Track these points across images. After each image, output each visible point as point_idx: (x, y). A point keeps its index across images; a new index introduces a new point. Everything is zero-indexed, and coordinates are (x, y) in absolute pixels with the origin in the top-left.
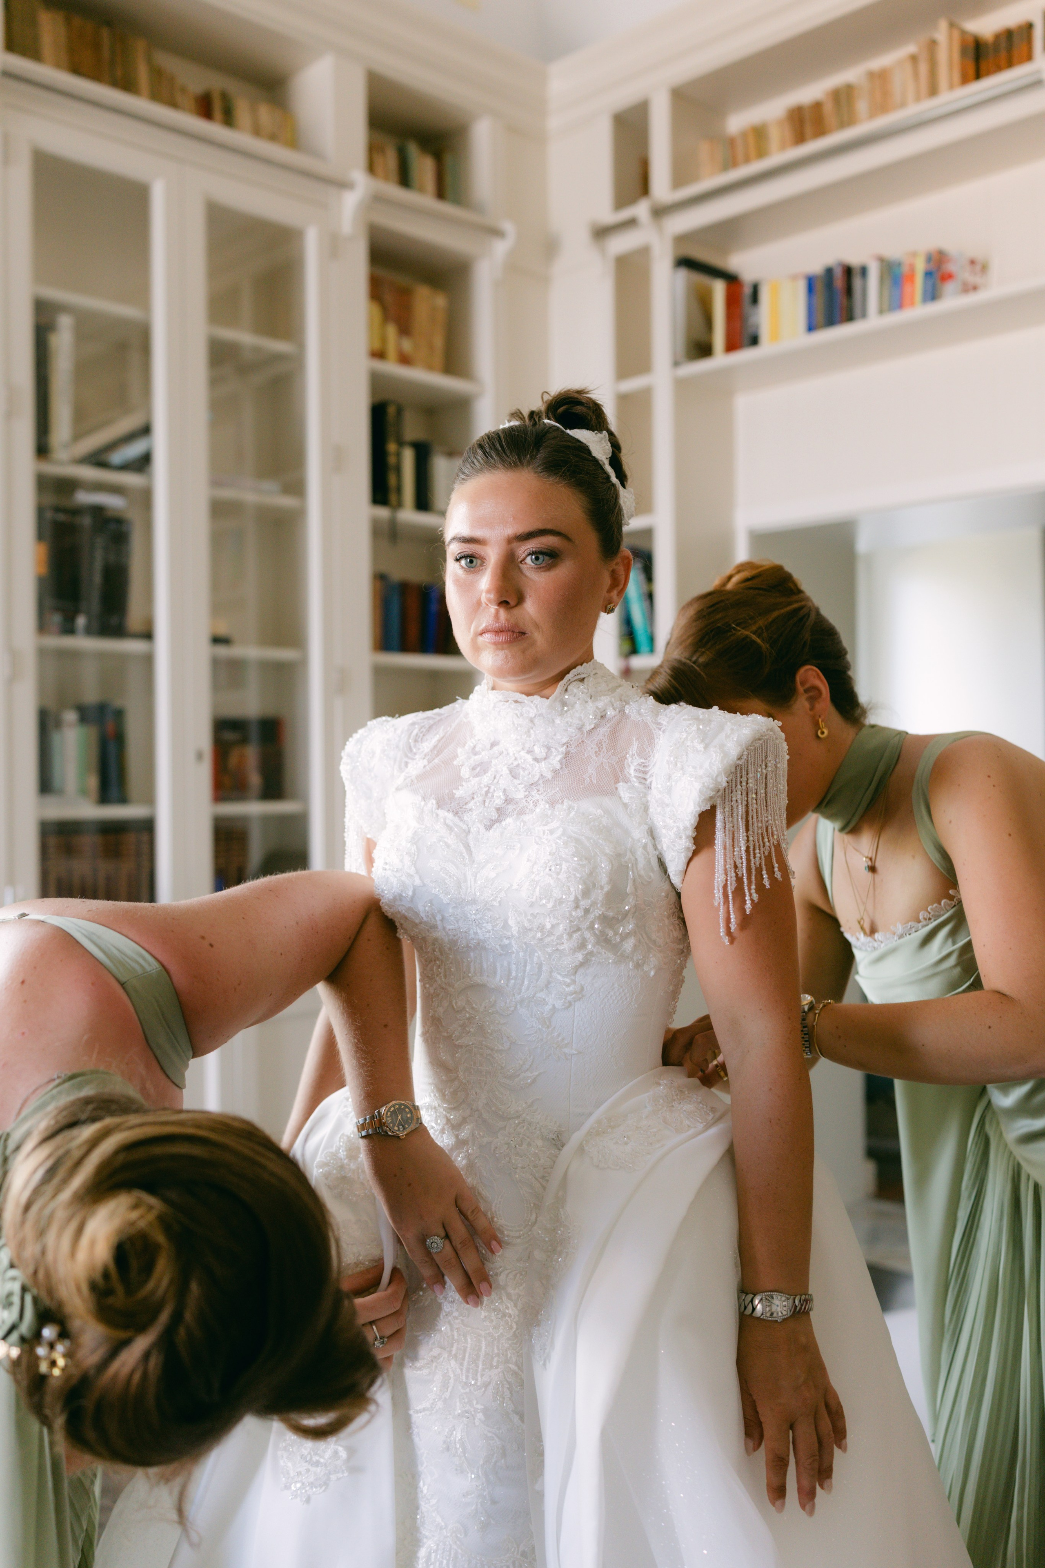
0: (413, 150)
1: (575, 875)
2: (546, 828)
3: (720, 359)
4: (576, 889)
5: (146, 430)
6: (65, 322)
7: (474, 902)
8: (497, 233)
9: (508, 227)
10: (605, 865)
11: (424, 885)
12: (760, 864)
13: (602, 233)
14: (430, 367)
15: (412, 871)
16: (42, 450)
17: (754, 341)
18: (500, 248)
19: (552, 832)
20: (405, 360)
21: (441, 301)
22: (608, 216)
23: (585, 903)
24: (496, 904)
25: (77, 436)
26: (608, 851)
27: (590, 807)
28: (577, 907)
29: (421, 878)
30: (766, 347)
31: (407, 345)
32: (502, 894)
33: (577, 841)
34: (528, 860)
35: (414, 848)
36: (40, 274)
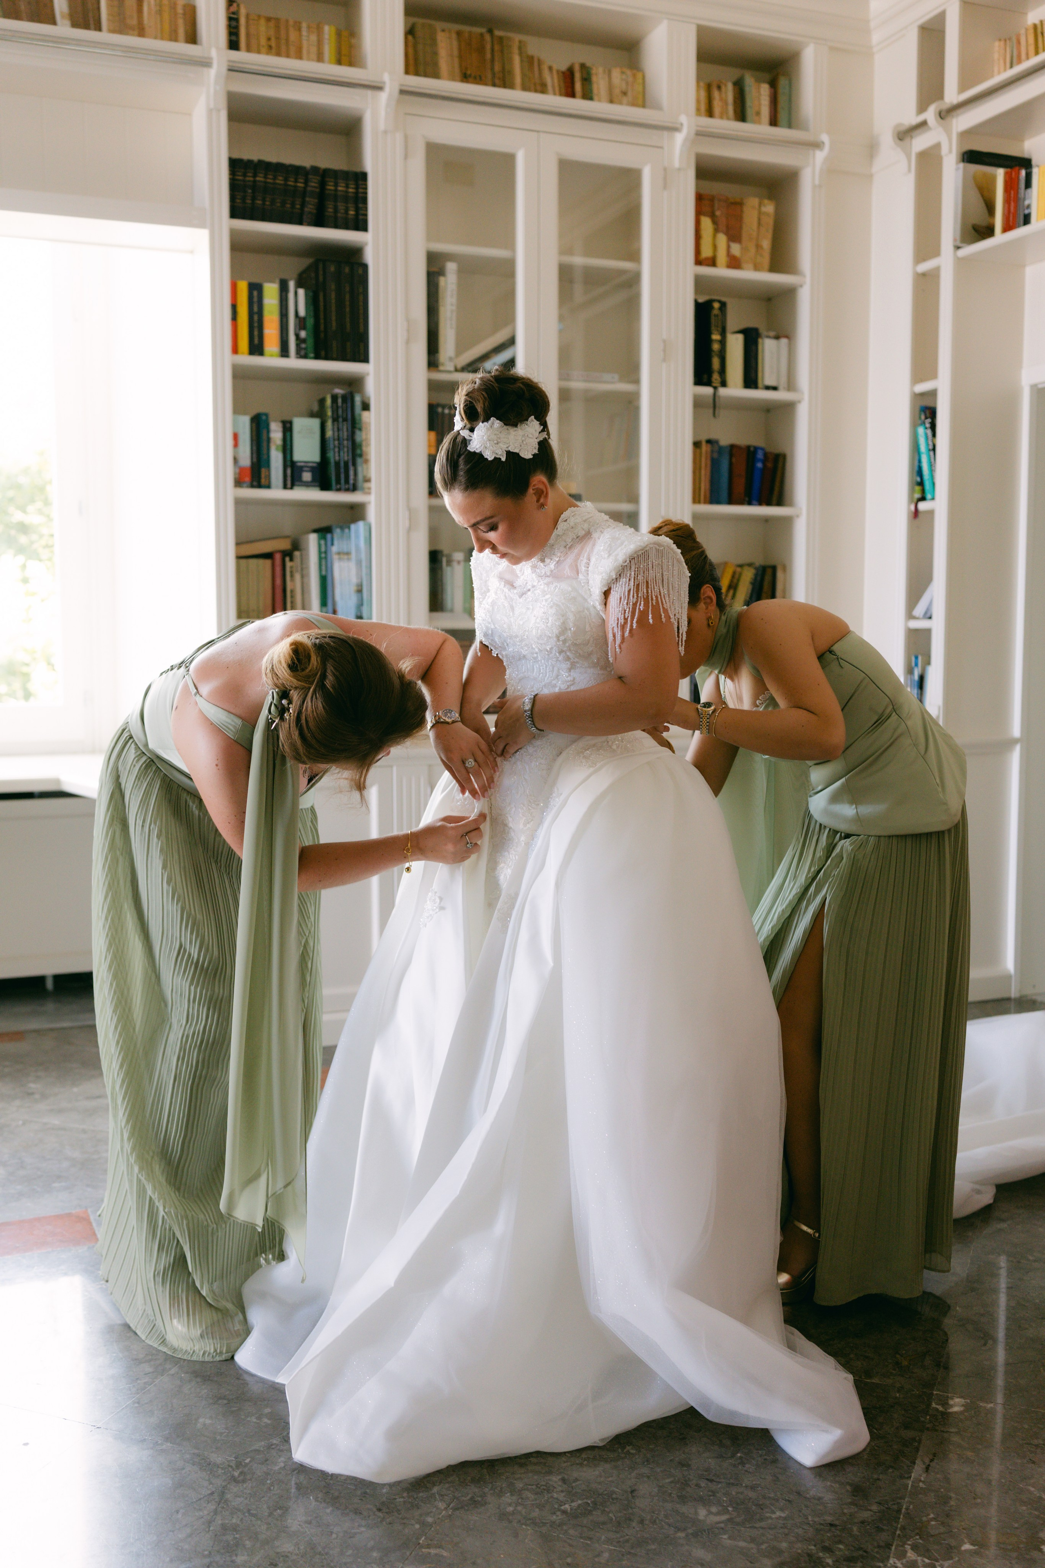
0: (749, 81)
1: (555, 624)
2: (544, 598)
3: (1000, 238)
4: (556, 631)
5: (511, 342)
6: (451, 267)
7: (516, 637)
8: (817, 145)
9: (825, 138)
10: (571, 617)
11: (496, 628)
12: (628, 617)
13: (904, 135)
14: (757, 268)
15: (490, 620)
16: (433, 363)
17: (1027, 220)
18: (820, 156)
19: (546, 600)
20: (734, 263)
21: (769, 208)
22: (911, 118)
23: (562, 638)
24: (525, 637)
25: (459, 351)
26: (573, 610)
27: (564, 586)
28: (558, 640)
29: (494, 624)
30: (1035, 224)
31: (736, 249)
32: (527, 633)
33: (557, 605)
34: (534, 616)
35: (491, 609)
36: (432, 233)
